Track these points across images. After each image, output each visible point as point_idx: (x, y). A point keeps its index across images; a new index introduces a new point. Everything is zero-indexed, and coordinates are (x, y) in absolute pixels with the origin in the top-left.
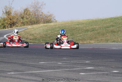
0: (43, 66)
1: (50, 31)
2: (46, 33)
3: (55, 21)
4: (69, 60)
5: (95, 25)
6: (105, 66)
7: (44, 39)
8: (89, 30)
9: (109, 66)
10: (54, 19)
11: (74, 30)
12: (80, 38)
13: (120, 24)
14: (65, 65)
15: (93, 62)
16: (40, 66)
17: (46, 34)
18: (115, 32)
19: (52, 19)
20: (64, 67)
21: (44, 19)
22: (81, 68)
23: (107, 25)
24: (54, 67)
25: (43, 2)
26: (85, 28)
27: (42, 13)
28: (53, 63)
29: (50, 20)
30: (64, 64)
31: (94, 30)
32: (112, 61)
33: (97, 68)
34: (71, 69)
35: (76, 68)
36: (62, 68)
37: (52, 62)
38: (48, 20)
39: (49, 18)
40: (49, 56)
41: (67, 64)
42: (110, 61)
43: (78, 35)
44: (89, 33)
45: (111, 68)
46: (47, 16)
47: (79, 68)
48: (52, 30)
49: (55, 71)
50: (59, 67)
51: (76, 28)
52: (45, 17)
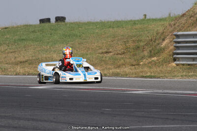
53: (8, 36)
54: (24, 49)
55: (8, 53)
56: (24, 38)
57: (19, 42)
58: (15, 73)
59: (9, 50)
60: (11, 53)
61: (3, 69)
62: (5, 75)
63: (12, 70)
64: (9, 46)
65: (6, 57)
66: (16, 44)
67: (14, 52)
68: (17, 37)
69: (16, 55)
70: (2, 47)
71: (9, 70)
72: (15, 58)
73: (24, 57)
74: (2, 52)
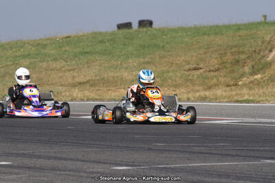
13: (7, 58)
53: (68, 48)
54: (86, 66)
55: (65, 72)
56: (88, 50)
57: (81, 57)
58: (70, 98)
59: (66, 67)
60: (69, 70)
61: (56, 93)
63: (68, 94)
64: (67, 62)
65: (61, 77)
66: (77, 59)
67: (73, 70)
68: (78, 50)
69: (75, 74)
70: (58, 63)
71: (63, 94)
72: (74, 77)
73: (85, 76)
74: (57, 70)
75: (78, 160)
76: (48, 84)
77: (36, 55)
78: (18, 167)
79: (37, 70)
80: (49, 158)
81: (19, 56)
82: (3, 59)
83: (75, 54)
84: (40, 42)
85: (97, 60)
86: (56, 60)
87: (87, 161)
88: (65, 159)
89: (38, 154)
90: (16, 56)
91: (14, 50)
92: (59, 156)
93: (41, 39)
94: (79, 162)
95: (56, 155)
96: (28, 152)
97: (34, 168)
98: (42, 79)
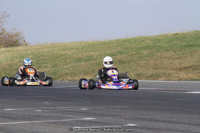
0: (10, 114)
1: (18, 60)
2: (11, 62)
3: (24, 43)
4: (53, 106)
5: (93, 51)
6: (113, 115)
7: (8, 72)
8: (82, 59)
9: (121, 116)
10: (23, 40)
11: (58, 58)
12: (68, 72)
13: (132, 49)
14: (48, 114)
15: (93, 110)
16: (5, 115)
17: (11, 64)
18: (124, 62)
19: (20, 41)
20: (47, 117)
21: (6, 40)
22: (74, 118)
23: (112, 50)
24: (29, 116)
25: (5, 12)
26: (75, 56)
27: (3, 30)
28: (27, 110)
29: (16, 42)
30: (46, 112)
31: (90, 60)
32: (124, 109)
33: (100, 119)
34: (59, 120)
35: (65, 118)
36: (42, 118)
37: (25, 108)
38: (14, 41)
39: (14, 38)
40: (20, 100)
41: (51, 112)
42: (121, 108)
43: (65, 67)
44: (82, 63)
45: (123, 120)
46: (11, 35)
47: (70, 118)
48: (21, 58)
49: (31, 124)
50: (39, 116)
51: (61, 55)
52: (8, 37)
53: (176, 42)
54: (190, 55)
55: (174, 59)
56: (191, 44)
57: (186, 48)
58: (178, 79)
59: (175, 56)
60: (177, 58)
61: (167, 75)
62: (168, 80)
63: (176, 75)
64: (175, 52)
65: (171, 63)
66: (183, 50)
67: (180, 58)
68: (184, 43)
69: (182, 61)
70: (169, 52)
71: (173, 75)
72: (181, 63)
73: (189, 63)
74: (169, 58)
75: (185, 123)
76: (162, 68)
77: (153, 47)
78: (142, 128)
79: (154, 58)
80: (164, 122)
81: (141, 48)
82: (130, 50)
83: (182, 46)
84: (156, 37)
85: (198, 51)
86: (167, 50)
87: (192, 124)
88: (176, 123)
89: (156, 118)
90: (139, 48)
91: (137, 43)
92: (171, 120)
93: (157, 36)
94: (186, 125)
95: (169, 120)
96: (149, 117)
97: (153, 129)
98: (158, 64)
